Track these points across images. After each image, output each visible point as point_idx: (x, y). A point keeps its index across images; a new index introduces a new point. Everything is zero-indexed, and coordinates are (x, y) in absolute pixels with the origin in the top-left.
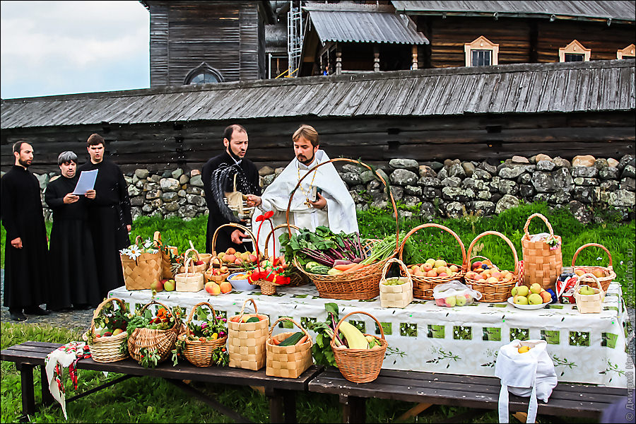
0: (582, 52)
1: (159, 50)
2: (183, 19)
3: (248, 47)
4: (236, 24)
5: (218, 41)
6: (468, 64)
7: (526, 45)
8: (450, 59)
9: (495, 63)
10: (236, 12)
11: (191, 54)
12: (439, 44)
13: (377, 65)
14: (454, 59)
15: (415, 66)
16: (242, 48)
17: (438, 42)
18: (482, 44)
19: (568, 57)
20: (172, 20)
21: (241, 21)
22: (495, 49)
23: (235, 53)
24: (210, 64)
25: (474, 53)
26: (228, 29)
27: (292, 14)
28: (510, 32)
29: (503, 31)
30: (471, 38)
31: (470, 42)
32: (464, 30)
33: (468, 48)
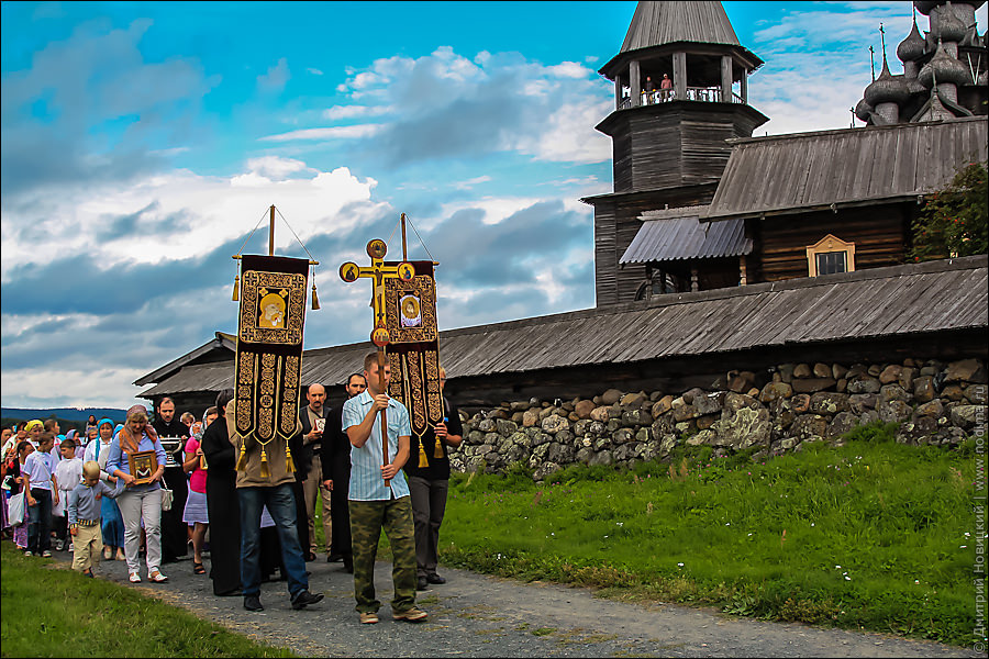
1: (605, 260)
2: (633, 218)
6: (812, 273)
8: (788, 268)
9: (851, 268)
12: (772, 251)
13: (695, 285)
14: (793, 267)
15: (743, 281)
17: (770, 248)
18: (831, 244)
20: (620, 220)
22: (851, 249)
25: (821, 256)
28: (872, 223)
29: (863, 224)
30: (815, 238)
31: (812, 243)
32: (806, 229)
33: (810, 252)
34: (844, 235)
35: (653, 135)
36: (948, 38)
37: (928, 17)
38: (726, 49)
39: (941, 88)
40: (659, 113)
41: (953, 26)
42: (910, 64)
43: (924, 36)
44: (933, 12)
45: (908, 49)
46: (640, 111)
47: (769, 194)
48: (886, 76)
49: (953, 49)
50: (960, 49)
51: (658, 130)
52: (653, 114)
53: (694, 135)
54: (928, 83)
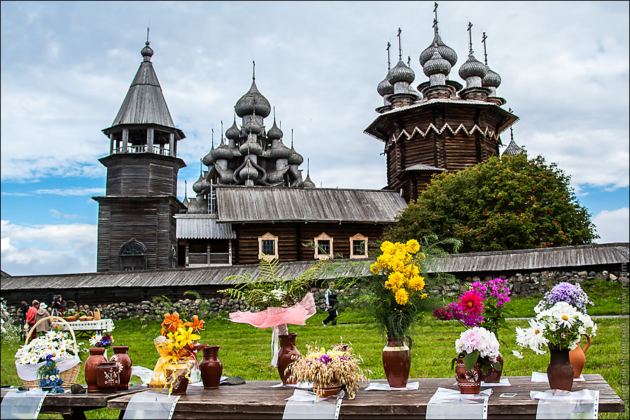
0: (328, 239)
1: (104, 230)
2: (120, 210)
3: (163, 228)
4: (155, 213)
5: (143, 224)
6: (261, 248)
7: (295, 236)
8: (250, 245)
10: (155, 205)
11: (125, 232)
12: (244, 238)
14: (252, 245)
16: (158, 229)
17: (242, 236)
18: (268, 237)
19: (319, 242)
20: (113, 210)
21: (158, 211)
22: (276, 239)
23: (154, 232)
24: (137, 239)
25: (264, 241)
26: (149, 216)
27: (212, 195)
28: (285, 229)
29: (281, 229)
30: (262, 234)
31: (261, 235)
32: (258, 230)
33: (260, 239)
34: (274, 234)
35: (134, 168)
36: (255, 132)
37: (241, 119)
38: (173, 130)
39: (251, 156)
40: (139, 158)
41: (257, 126)
42: (232, 141)
43: (240, 129)
44: (245, 117)
45: (231, 132)
46: (127, 155)
47: (243, 213)
48: (222, 146)
49: (255, 137)
50: (258, 138)
51: (137, 166)
52: (135, 158)
53: (156, 171)
54: (245, 153)
